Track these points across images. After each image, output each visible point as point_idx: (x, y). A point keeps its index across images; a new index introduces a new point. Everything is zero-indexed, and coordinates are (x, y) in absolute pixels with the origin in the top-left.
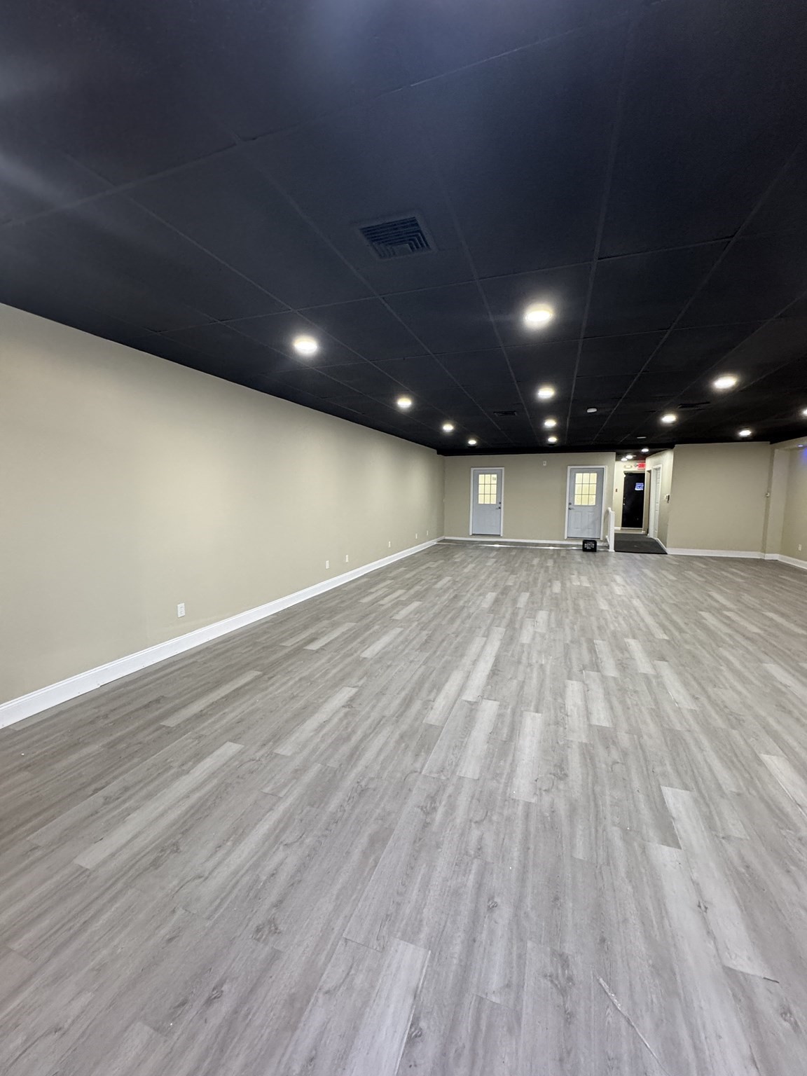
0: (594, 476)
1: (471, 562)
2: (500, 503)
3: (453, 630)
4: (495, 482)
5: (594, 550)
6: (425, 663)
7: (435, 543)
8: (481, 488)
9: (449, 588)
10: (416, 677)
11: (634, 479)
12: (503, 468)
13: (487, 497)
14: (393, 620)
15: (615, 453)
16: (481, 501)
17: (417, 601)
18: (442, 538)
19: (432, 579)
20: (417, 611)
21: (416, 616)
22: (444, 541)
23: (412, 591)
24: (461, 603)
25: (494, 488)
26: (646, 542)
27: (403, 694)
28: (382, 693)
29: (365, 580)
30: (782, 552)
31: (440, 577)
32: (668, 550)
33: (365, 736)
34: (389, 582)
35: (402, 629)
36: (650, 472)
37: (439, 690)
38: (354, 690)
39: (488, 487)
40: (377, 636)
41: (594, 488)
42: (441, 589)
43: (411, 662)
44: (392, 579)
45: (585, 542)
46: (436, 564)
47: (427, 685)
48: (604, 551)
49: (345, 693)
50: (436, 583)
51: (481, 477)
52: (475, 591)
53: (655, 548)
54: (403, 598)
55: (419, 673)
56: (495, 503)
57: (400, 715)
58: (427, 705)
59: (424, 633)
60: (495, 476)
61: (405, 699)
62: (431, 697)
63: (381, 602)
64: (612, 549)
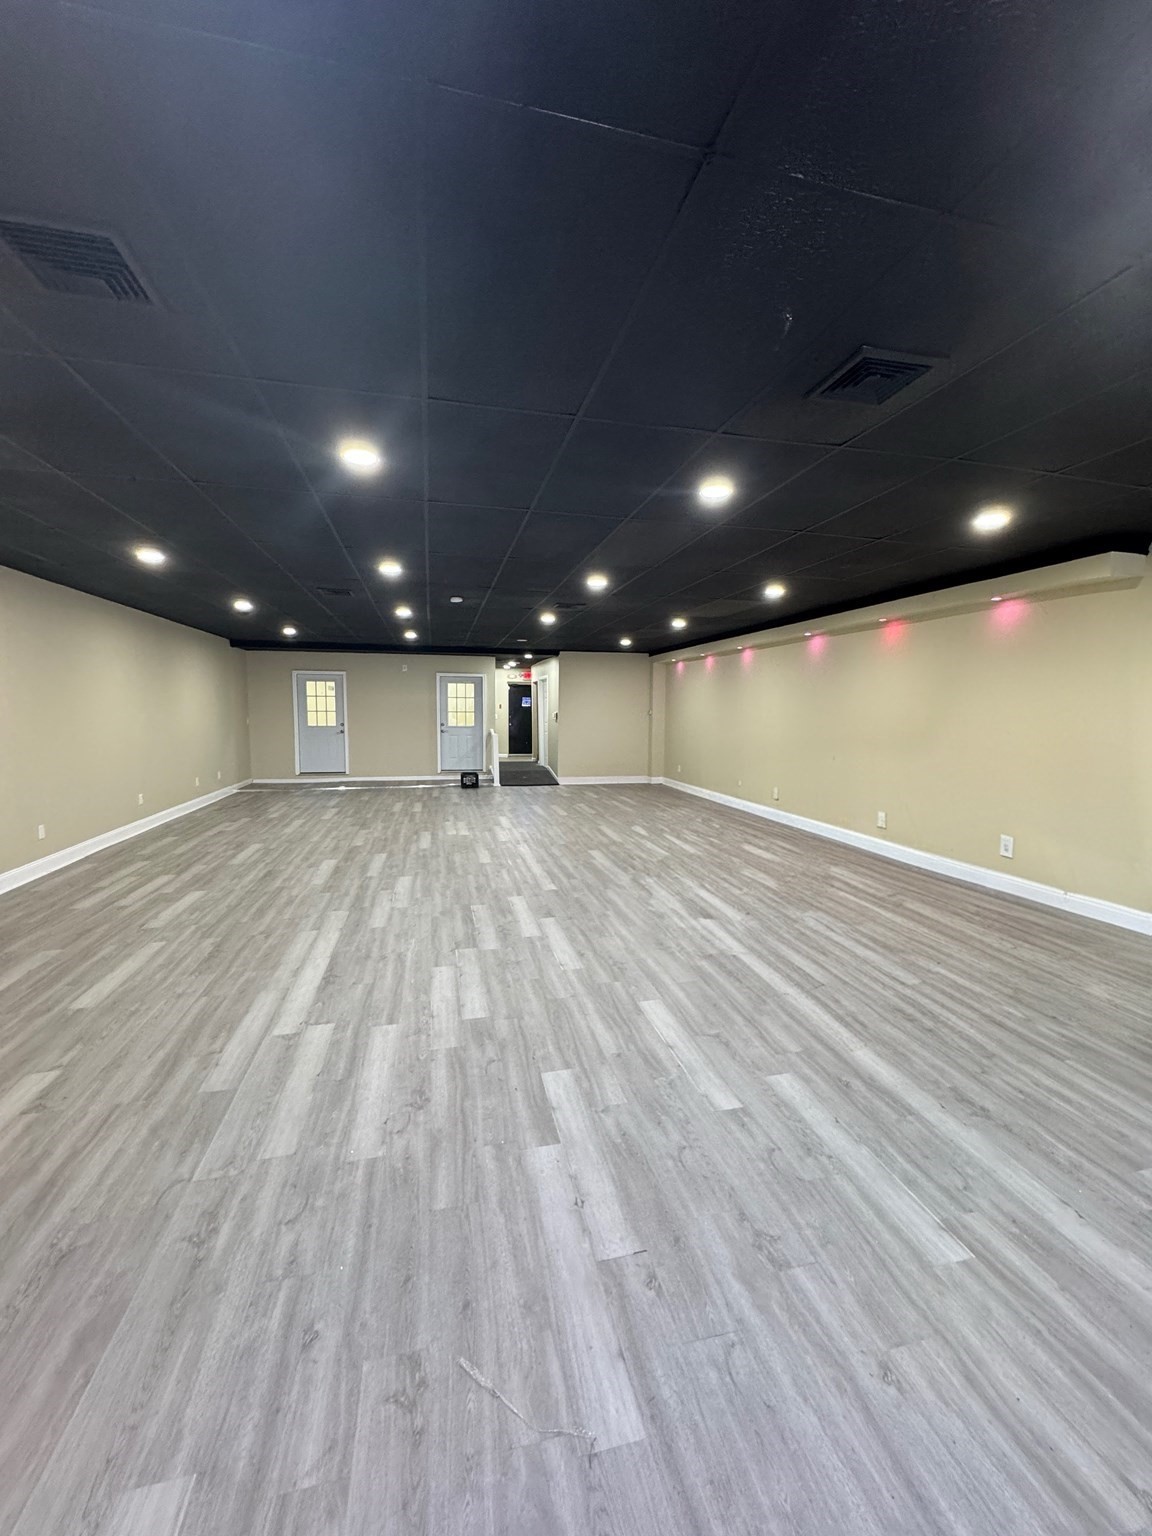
0: (471, 687)
1: (298, 817)
2: (343, 725)
3: (261, 929)
4: (333, 693)
5: (475, 785)
6: (206, 993)
7: (235, 791)
8: (310, 702)
9: (256, 863)
10: (188, 1020)
11: (520, 692)
12: (344, 673)
13: (322, 716)
14: (145, 931)
15: (494, 658)
16: (311, 722)
17: (197, 890)
18: (249, 782)
19: (225, 851)
20: (193, 909)
21: (193, 917)
22: (252, 786)
23: (187, 876)
24: (278, 883)
25: (332, 703)
26: (536, 772)
27: (161, 1054)
28: (116, 1064)
29: (88, 866)
30: (666, 775)
31: (240, 846)
32: (560, 780)
33: (74, 1153)
34: (139, 865)
35: (164, 943)
36: (536, 683)
37: (231, 1031)
38: (53, 1075)
40: (109, 964)
41: (471, 702)
42: (243, 864)
43: (180, 996)
44: (147, 859)
45: (464, 775)
46: (236, 825)
47: (208, 1030)
48: (488, 786)
49: (31, 1085)
50: (234, 856)
51: (310, 685)
52: (302, 860)
53: (545, 778)
54: (169, 890)
55: (195, 1011)
56: (334, 725)
57: (151, 1095)
58: (208, 1061)
59: (207, 945)
60: (332, 684)
61: (163, 1063)
62: (217, 1046)
63: (123, 902)
64: (497, 783)
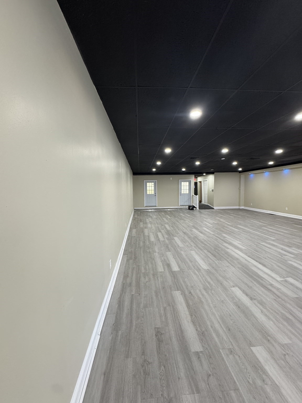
0: (188, 183)
2: (156, 194)
4: (153, 186)
8: (148, 188)
12: (156, 180)
13: (150, 191)
15: (194, 175)
16: (148, 193)
18: (134, 208)
25: (153, 188)
30: (245, 206)
32: (215, 208)
36: (200, 182)
39: (150, 188)
41: (188, 188)
45: (188, 206)
51: (148, 184)
56: (154, 194)
60: (153, 183)
64: (198, 209)
